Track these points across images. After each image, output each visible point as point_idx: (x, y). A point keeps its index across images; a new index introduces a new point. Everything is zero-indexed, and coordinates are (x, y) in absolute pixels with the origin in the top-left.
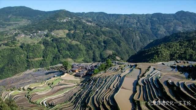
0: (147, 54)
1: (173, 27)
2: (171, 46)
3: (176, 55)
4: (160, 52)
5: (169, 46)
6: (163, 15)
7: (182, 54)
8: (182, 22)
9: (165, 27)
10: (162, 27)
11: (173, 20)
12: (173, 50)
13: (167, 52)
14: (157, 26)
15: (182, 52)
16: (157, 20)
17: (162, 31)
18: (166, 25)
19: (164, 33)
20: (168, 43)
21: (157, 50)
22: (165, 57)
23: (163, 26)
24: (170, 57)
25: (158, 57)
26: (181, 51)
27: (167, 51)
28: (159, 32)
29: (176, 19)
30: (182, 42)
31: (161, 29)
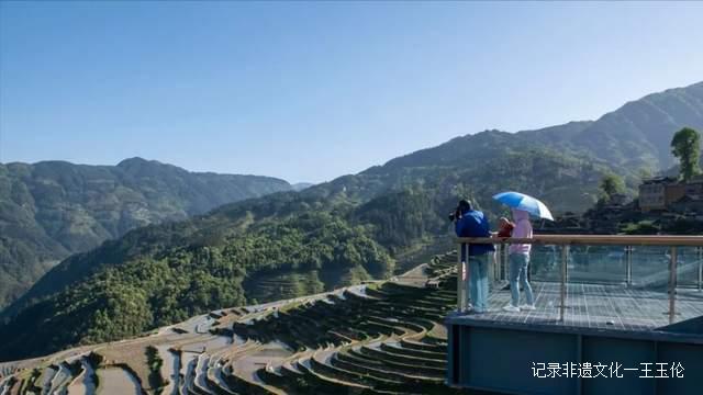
0: (59, 313)
1: (118, 208)
2: (144, 272)
3: (168, 298)
4: (115, 296)
5: (139, 274)
6: (76, 171)
7: (185, 292)
8: (146, 194)
9: (92, 212)
10: (80, 209)
11: (116, 185)
12: (155, 284)
13: (138, 295)
14: (61, 206)
15: (184, 287)
16: (56, 184)
17: (82, 224)
18: (92, 203)
19: (91, 231)
20: (129, 263)
21: (98, 294)
22: (137, 312)
23: (84, 207)
24: (151, 310)
25: (111, 316)
26: (183, 284)
27: (136, 291)
28: (73, 230)
29: (124, 184)
30: (174, 256)
31: (78, 219)
